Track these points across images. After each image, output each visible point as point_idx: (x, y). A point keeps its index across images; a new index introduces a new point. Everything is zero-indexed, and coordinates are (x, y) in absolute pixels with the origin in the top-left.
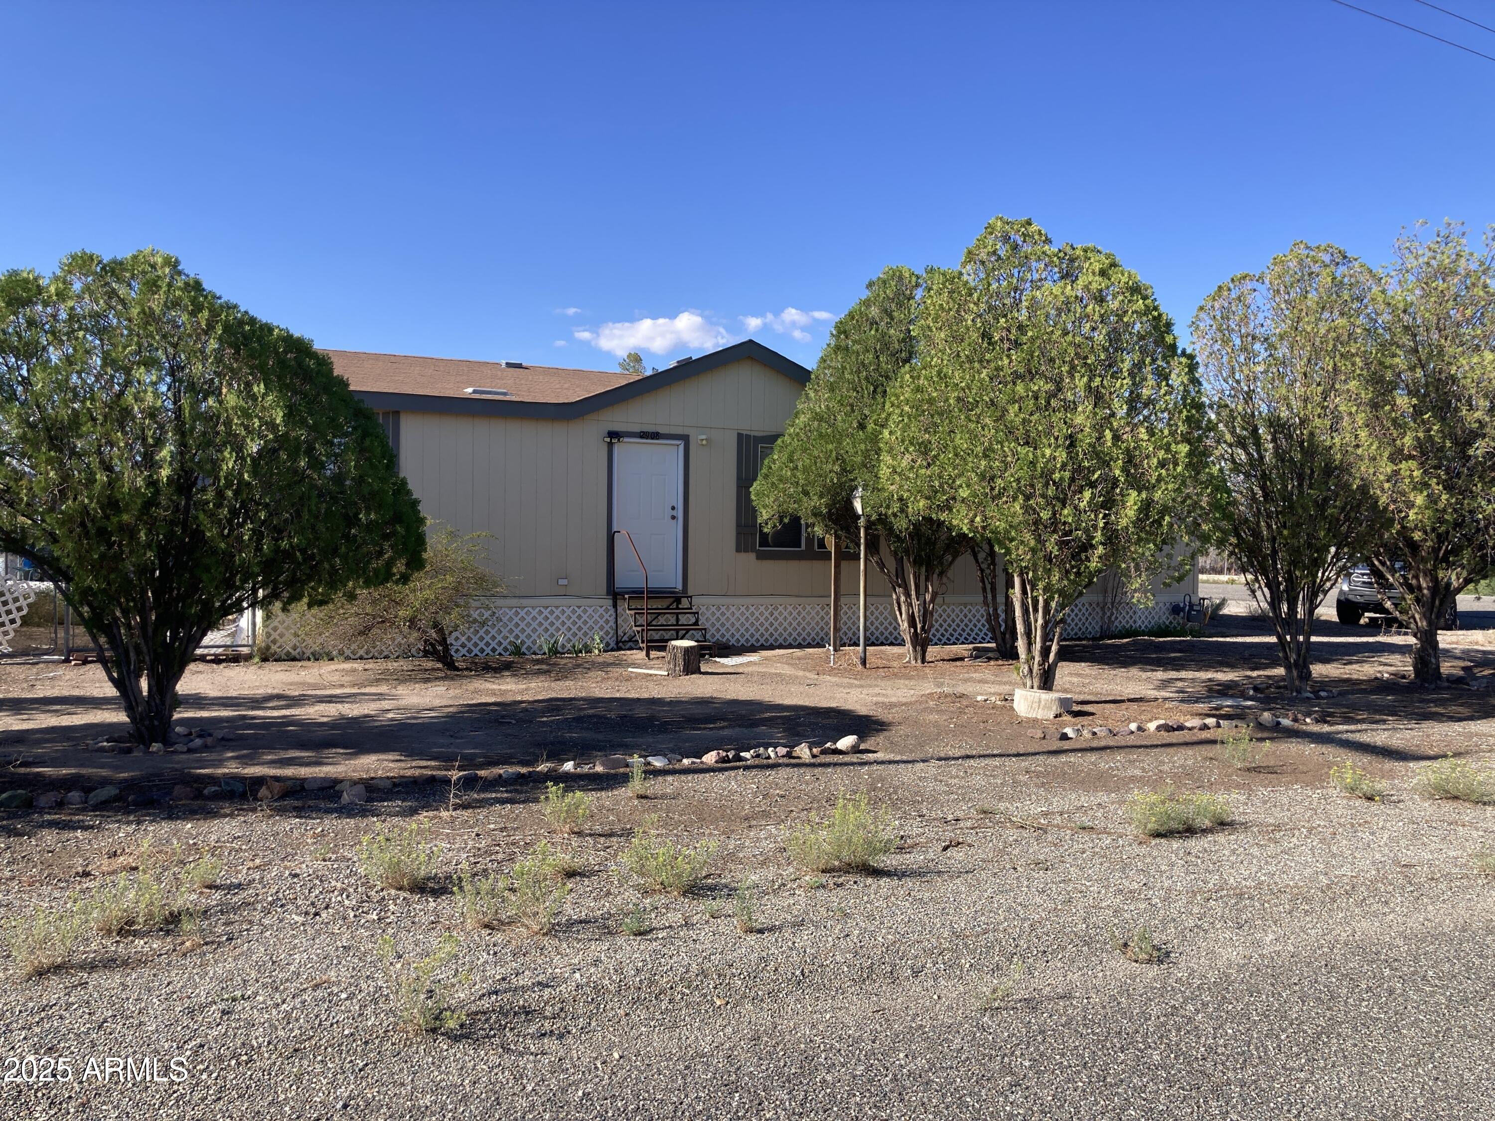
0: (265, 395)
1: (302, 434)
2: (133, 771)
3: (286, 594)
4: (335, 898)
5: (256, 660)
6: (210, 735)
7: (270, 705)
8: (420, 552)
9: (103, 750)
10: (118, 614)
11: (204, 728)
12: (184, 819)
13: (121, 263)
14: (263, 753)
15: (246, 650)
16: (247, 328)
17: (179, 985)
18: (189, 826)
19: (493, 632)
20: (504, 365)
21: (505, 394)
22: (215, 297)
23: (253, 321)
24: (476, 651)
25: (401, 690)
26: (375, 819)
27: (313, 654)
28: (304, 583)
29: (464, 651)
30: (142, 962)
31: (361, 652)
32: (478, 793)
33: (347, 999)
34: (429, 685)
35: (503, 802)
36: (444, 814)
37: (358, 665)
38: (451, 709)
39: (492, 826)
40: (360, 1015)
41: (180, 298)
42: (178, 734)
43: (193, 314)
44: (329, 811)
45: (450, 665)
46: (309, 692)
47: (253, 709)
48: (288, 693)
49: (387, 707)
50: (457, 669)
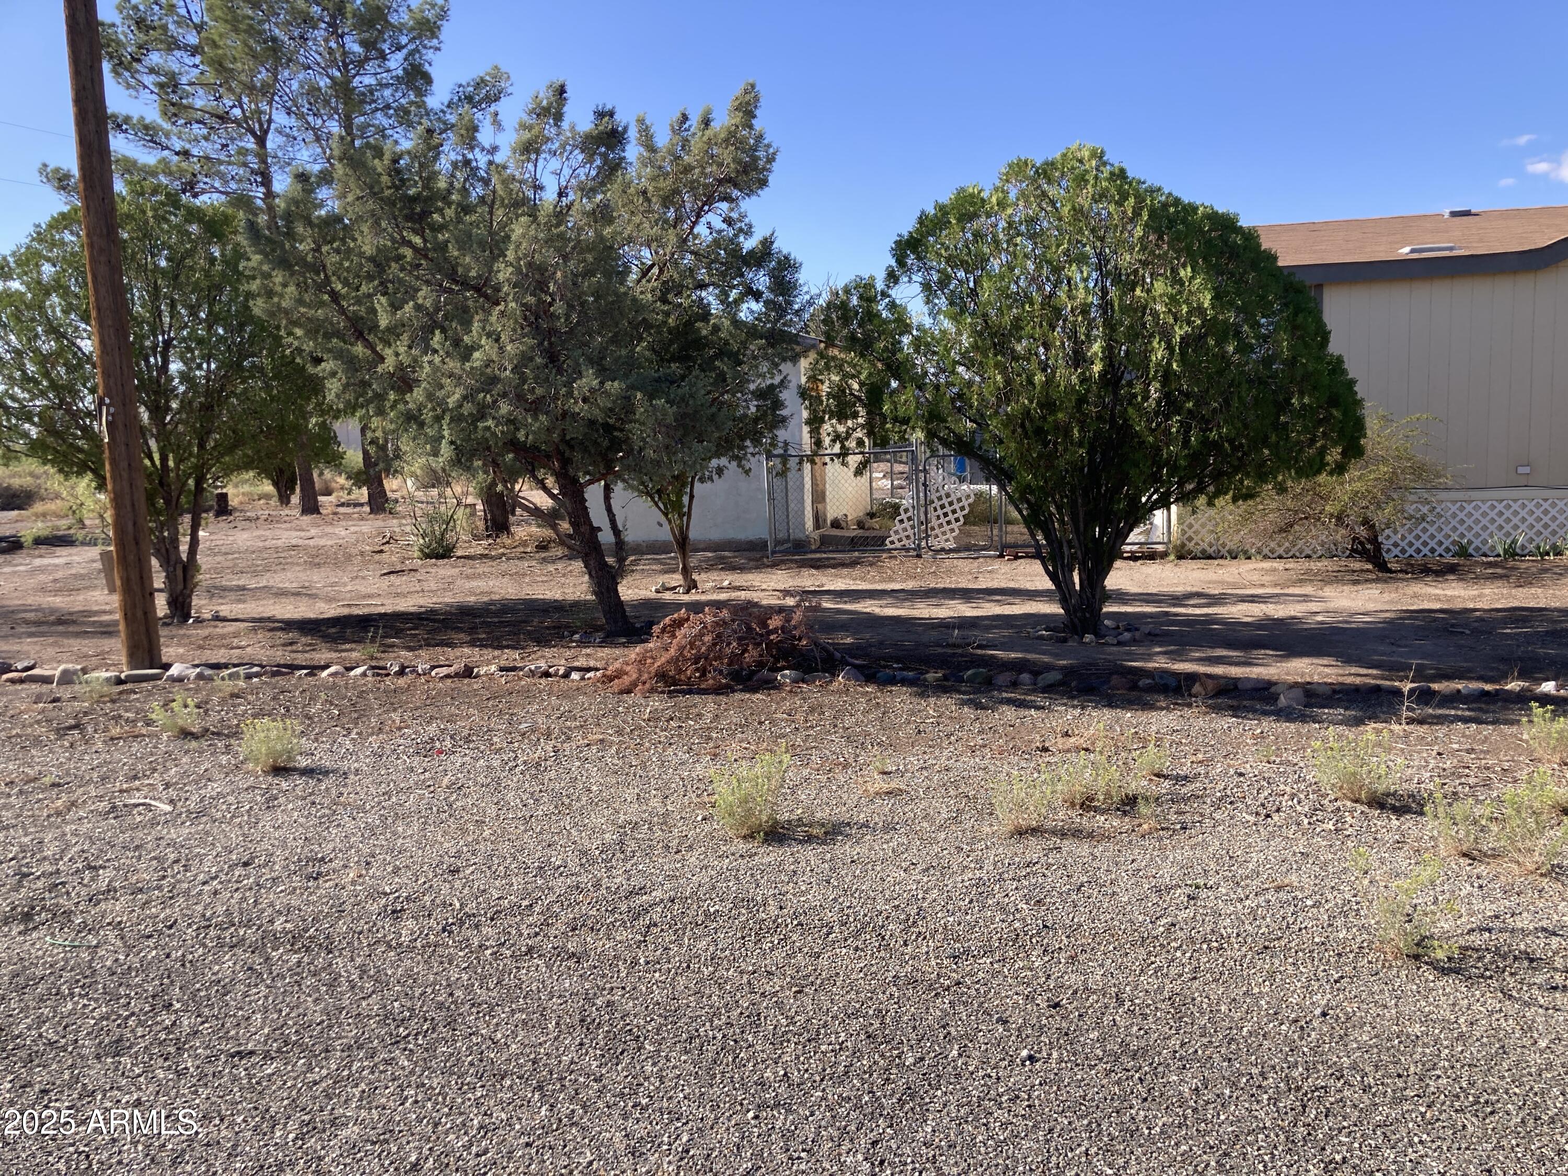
0: (1192, 278)
1: (1232, 317)
2: (1070, 659)
3: (1211, 489)
4: (1285, 802)
5: (1172, 557)
6: (1137, 629)
7: (1191, 602)
8: (1359, 438)
9: (1041, 638)
10: (1053, 509)
11: (1131, 623)
12: (1123, 708)
13: (1053, 164)
14: (1191, 651)
15: (1160, 548)
16: (1172, 210)
17: (1144, 864)
18: (1129, 715)
19: (1432, 530)
20: (1447, 215)
21: (1451, 249)
22: (1140, 182)
23: (1177, 201)
24: (1411, 551)
25: (1329, 591)
26: (1317, 726)
27: (1229, 552)
28: (1230, 476)
29: (1396, 551)
30: (1106, 837)
31: (1281, 551)
32: (1434, 709)
33: (1313, 906)
34: (1360, 587)
35: (1466, 720)
36: (1396, 727)
37: (1278, 565)
38: (1388, 615)
39: (1456, 746)
40: (1330, 925)
41: (1107, 189)
42: (1107, 627)
43: (1119, 204)
44: (1266, 713)
45: (1382, 566)
46: (1229, 591)
47: (1174, 605)
48: (1207, 591)
49: (1315, 610)
50: (1391, 571)
